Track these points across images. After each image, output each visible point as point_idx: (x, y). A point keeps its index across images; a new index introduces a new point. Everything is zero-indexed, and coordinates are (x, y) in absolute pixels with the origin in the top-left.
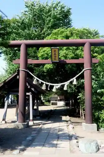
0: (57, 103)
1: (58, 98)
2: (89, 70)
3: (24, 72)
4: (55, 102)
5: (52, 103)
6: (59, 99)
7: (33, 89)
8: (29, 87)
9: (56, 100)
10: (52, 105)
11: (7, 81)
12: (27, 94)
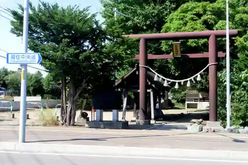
0: (197, 104)
1: (200, 95)
2: (213, 66)
3: (144, 69)
4: (194, 102)
5: (188, 104)
6: (201, 97)
7: (154, 86)
8: (149, 83)
9: (196, 100)
10: (188, 108)
11: (125, 77)
12: (148, 91)
